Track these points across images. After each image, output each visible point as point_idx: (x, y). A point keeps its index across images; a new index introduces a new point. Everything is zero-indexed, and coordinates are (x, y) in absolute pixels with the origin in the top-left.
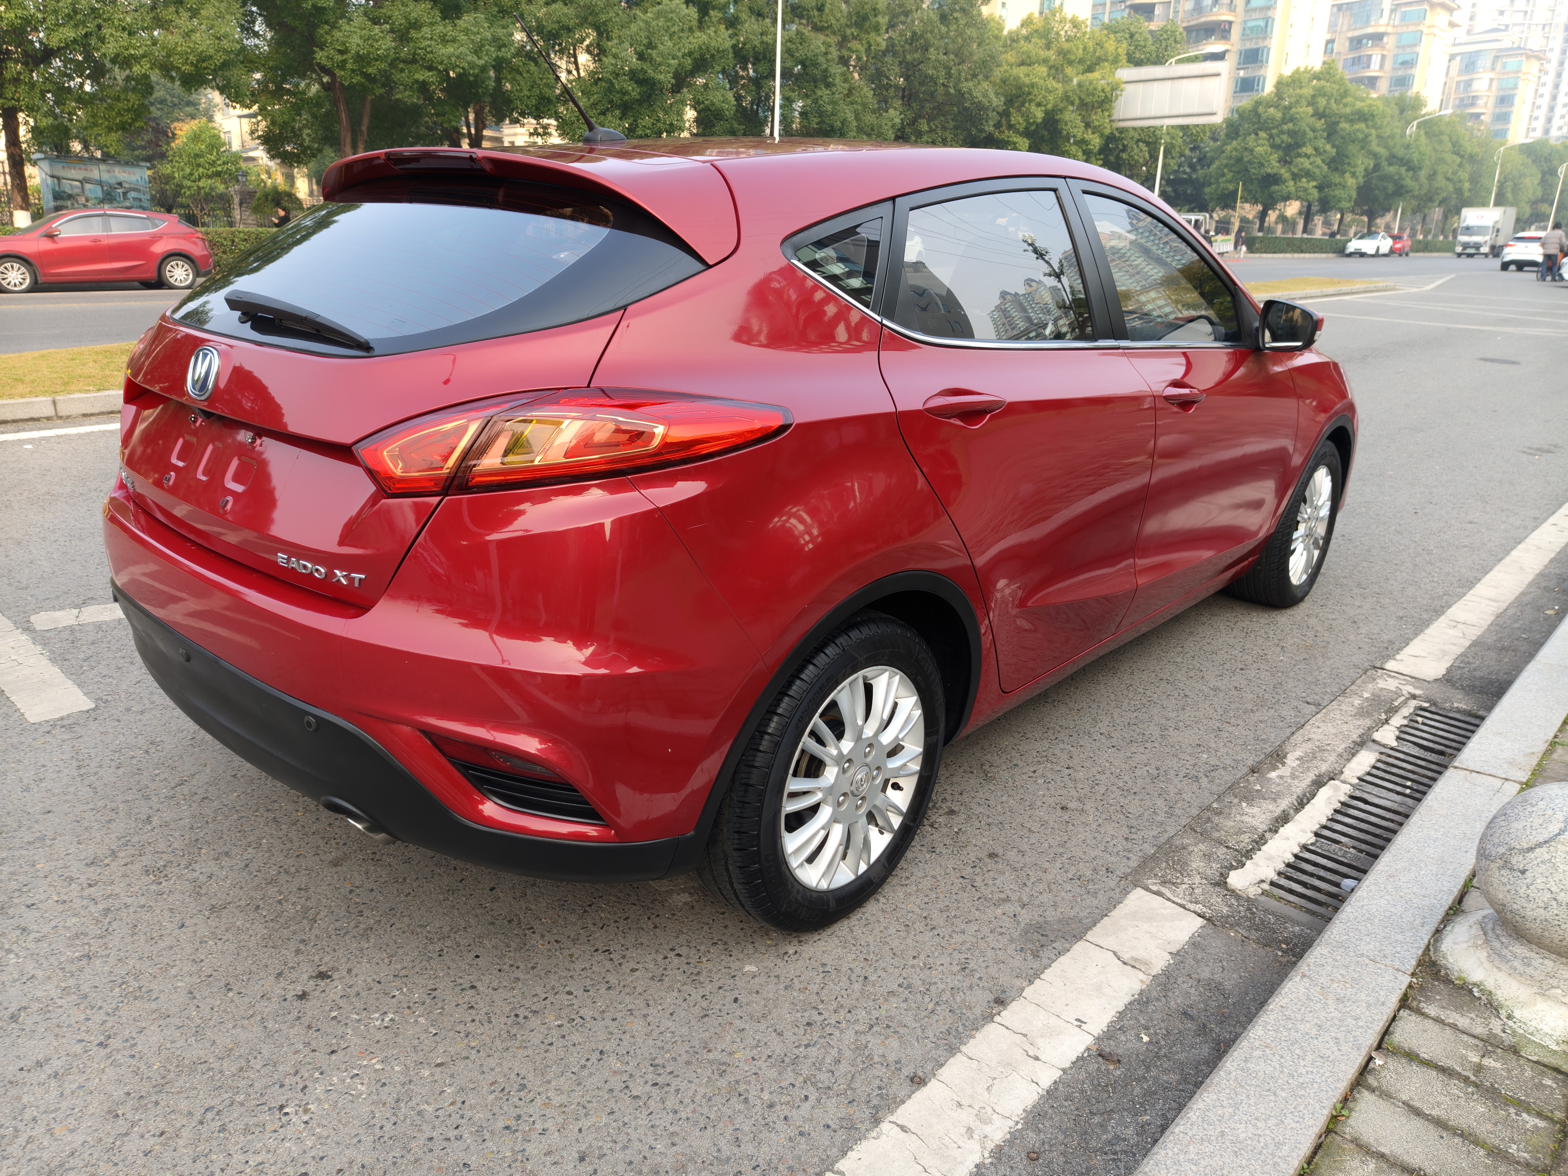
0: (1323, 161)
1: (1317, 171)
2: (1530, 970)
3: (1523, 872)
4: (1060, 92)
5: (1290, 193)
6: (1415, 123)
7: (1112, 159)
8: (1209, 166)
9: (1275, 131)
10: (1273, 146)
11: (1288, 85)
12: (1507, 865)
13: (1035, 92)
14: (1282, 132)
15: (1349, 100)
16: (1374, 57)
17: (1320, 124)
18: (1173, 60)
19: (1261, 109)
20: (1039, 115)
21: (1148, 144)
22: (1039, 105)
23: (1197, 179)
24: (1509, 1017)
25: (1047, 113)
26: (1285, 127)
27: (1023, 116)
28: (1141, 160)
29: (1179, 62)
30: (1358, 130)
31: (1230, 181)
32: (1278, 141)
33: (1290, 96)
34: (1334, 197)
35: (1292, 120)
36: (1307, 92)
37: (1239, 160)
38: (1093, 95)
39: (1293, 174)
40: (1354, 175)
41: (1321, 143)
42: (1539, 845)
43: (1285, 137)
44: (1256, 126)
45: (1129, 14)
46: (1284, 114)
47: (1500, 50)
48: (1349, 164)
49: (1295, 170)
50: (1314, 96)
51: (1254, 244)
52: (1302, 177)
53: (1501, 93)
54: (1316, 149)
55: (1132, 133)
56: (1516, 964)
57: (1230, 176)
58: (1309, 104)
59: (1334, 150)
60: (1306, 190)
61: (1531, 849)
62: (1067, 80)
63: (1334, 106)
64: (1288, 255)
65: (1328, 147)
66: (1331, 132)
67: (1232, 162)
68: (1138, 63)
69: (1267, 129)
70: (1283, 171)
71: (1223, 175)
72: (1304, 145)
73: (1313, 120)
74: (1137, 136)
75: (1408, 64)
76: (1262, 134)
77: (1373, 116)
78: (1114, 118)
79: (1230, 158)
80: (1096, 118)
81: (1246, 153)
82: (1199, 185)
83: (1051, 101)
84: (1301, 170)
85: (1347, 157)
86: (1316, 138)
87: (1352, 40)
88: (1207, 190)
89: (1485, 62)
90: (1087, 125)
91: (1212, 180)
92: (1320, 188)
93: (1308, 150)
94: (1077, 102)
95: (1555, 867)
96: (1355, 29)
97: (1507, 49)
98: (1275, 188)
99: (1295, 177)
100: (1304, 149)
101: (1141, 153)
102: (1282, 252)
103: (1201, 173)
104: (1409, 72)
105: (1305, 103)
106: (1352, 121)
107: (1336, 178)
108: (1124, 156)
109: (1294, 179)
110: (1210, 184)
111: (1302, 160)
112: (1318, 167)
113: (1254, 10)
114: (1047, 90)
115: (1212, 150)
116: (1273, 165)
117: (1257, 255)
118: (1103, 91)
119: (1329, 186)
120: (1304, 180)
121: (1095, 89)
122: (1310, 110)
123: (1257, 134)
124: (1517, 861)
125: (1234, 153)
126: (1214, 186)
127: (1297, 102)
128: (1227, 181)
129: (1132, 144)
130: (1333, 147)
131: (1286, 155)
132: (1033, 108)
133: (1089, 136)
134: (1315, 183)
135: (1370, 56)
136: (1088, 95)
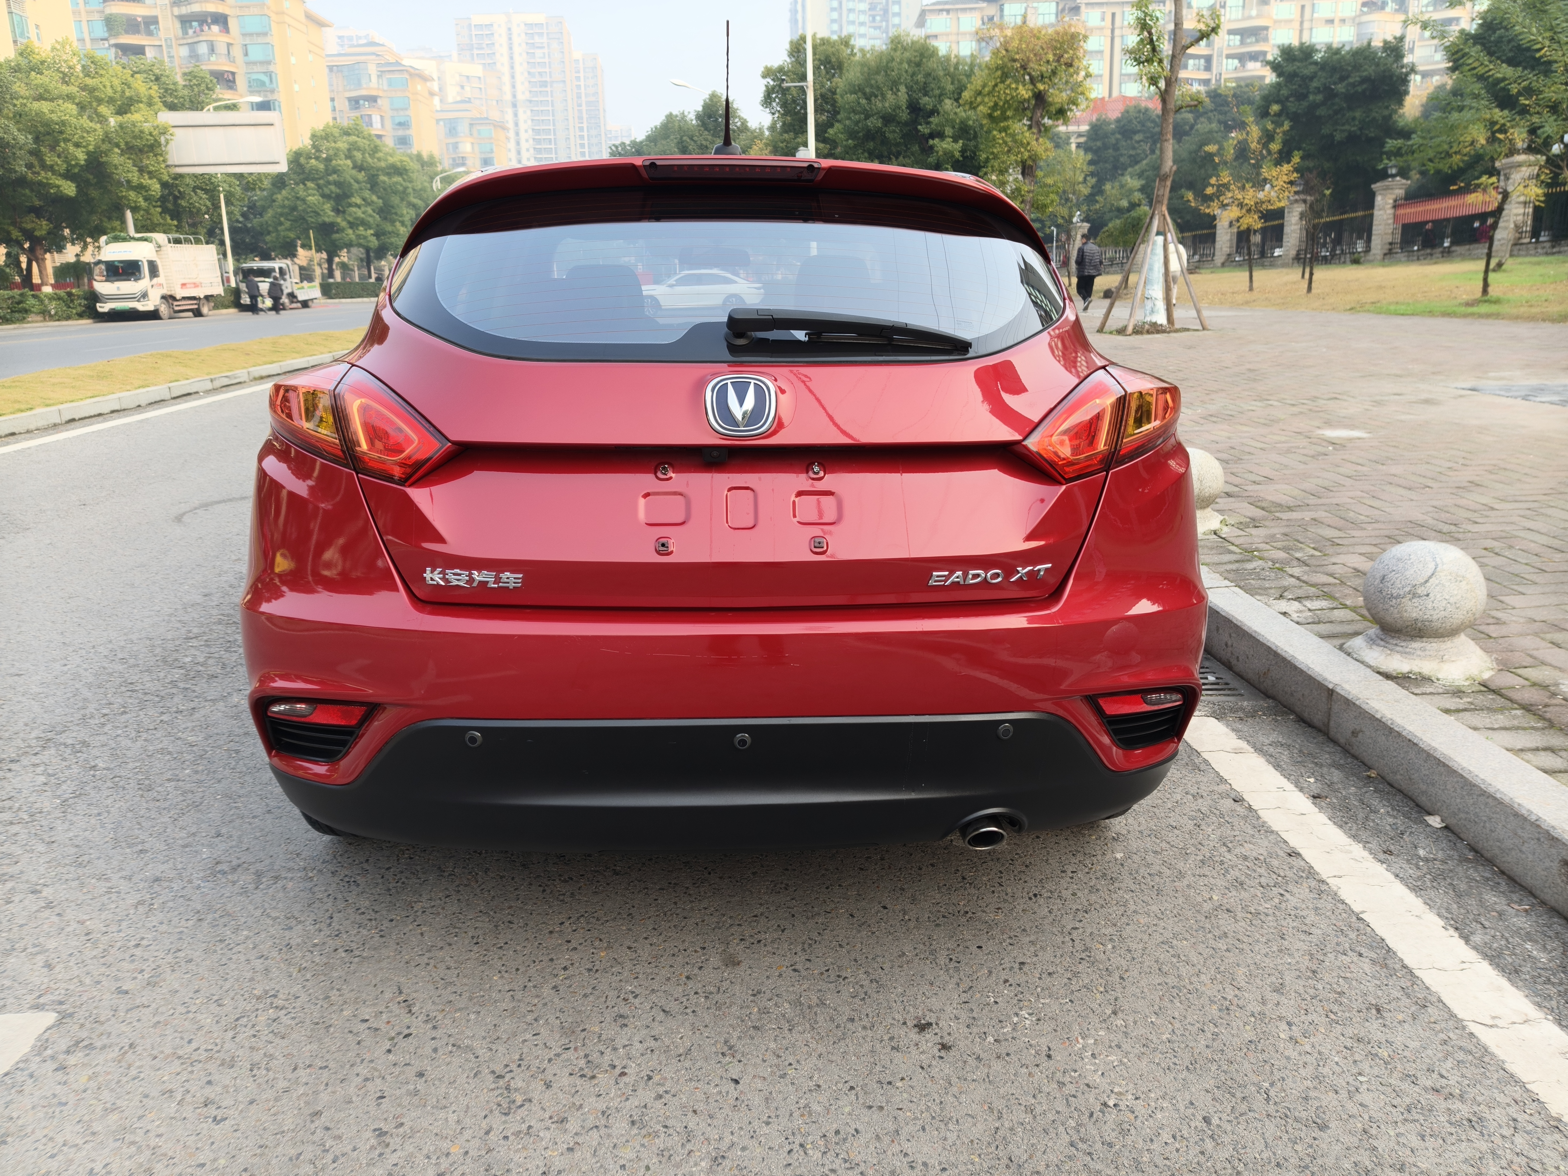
0: (374, 211)
1: (370, 219)
2: (1427, 653)
3: (1428, 595)
4: (100, 133)
5: (351, 241)
6: (438, 178)
7: (170, 206)
8: (261, 215)
9: (321, 182)
10: (323, 196)
11: (322, 138)
12: (1415, 595)
13: (69, 130)
14: (329, 183)
15: (380, 155)
16: (374, 117)
17: (361, 176)
18: (211, 107)
19: (302, 160)
20: (81, 156)
21: (206, 191)
22: (77, 145)
23: (253, 227)
24: (1438, 679)
25: (88, 153)
26: (331, 178)
27: (59, 156)
28: (204, 208)
29: (216, 109)
30: (397, 183)
31: (289, 230)
32: (326, 191)
33: (328, 150)
34: (392, 244)
35: (335, 171)
36: (342, 145)
37: (294, 208)
38: (141, 138)
39: (349, 222)
40: (403, 223)
41: (367, 194)
42: (1430, 577)
43: (333, 187)
44: (302, 176)
45: (116, 53)
46: (326, 166)
47: (472, 119)
48: (396, 214)
49: (351, 219)
50: (349, 150)
51: (330, 290)
52: (358, 225)
53: (483, 156)
54: (364, 200)
55: (188, 180)
56: (1419, 652)
57: (288, 224)
58: (348, 157)
59: (381, 201)
60: (365, 238)
61: (1426, 582)
62: (102, 120)
63: (369, 160)
64: (365, 300)
65: (374, 198)
66: (373, 183)
67: (286, 210)
68: (172, 107)
69: (313, 180)
70: (339, 220)
71: (281, 224)
72: (352, 195)
73: (354, 172)
74: (192, 184)
75: (403, 125)
76: (310, 184)
77: (406, 170)
78: (169, 163)
79: (284, 206)
80: (149, 161)
81: (299, 203)
82: (259, 233)
83: (91, 140)
84: (357, 218)
85: (393, 207)
86: (361, 189)
87: (350, 99)
88: (268, 238)
89: (463, 128)
90: (141, 170)
91: (271, 229)
92: (377, 235)
93: (358, 200)
94: (123, 145)
95: (1443, 586)
96: (350, 90)
97: (478, 119)
98: (336, 236)
99: (352, 225)
100: (353, 200)
101: (201, 200)
102: (359, 297)
103: (256, 221)
104: (408, 132)
105: (343, 156)
106: (388, 174)
107: (389, 228)
108: (183, 203)
109: (351, 228)
110: (269, 233)
111: (354, 209)
112: (371, 216)
113: (255, 63)
114: (83, 129)
115: (260, 199)
116: (328, 214)
117: (337, 301)
118: (151, 134)
119: (384, 234)
120: (361, 228)
121: (142, 132)
122: (349, 162)
123: (305, 185)
124: (1421, 591)
125: (286, 202)
126: (274, 235)
127: (336, 155)
128: (287, 230)
129: (189, 191)
130: (379, 198)
131: (337, 204)
132: (72, 149)
133: (146, 181)
134: (372, 232)
135: (370, 116)
136: (135, 137)
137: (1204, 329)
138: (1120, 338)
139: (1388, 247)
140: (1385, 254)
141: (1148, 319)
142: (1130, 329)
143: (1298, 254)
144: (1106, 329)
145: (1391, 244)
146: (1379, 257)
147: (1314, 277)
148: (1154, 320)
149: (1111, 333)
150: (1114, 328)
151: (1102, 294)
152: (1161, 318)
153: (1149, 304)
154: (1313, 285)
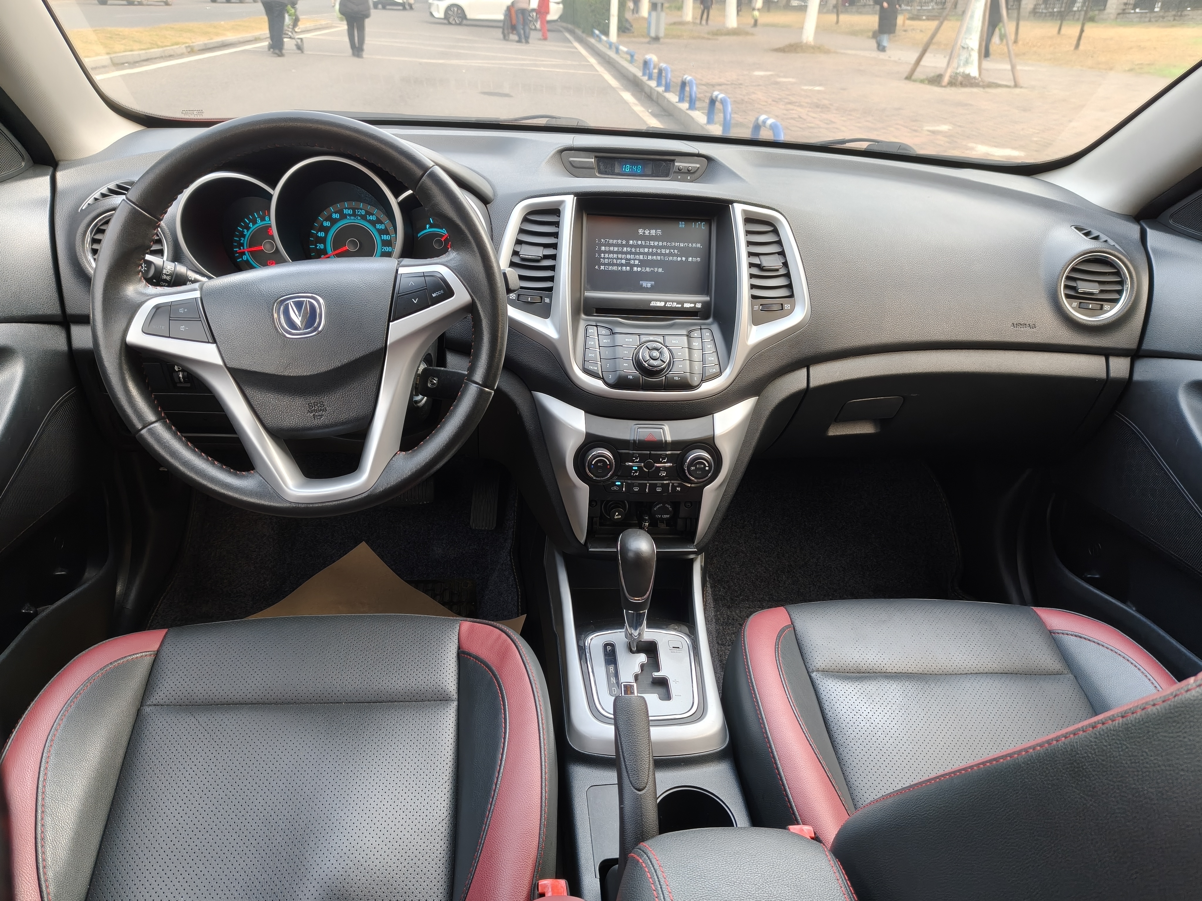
137: (1016, 86)
138: (936, 90)
139: (1123, 7)
140: (1119, 14)
141: (961, 70)
142: (946, 79)
143: (1035, 8)
144: (915, 77)
145: (1125, 4)
146: (1113, 16)
147: (1084, 34)
148: (967, 72)
149: (922, 81)
150: (922, 77)
151: (871, 34)
152: (973, 70)
153: (964, 55)
154: (1082, 42)
